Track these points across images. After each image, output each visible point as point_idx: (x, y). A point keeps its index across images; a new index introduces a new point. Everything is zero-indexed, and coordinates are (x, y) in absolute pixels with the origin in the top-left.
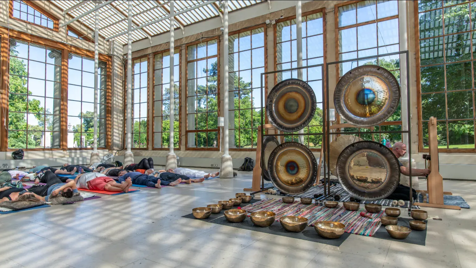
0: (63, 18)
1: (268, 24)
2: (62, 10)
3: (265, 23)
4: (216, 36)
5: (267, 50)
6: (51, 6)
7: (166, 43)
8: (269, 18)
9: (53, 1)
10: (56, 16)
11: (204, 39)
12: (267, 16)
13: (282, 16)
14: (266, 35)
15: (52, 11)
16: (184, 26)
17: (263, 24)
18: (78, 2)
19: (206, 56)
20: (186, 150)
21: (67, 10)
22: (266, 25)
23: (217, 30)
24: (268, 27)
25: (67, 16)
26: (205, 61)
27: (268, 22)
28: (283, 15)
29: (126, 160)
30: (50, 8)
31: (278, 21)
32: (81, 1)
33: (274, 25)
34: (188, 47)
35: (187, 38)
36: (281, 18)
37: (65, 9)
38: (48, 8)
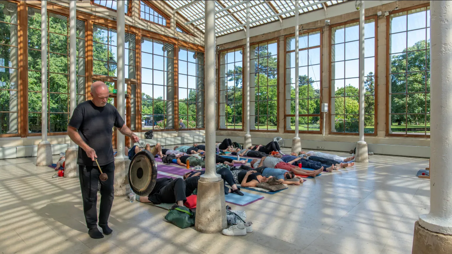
0: (173, 16)
1: (380, 16)
2: (172, 9)
3: (376, 15)
4: (318, 28)
5: (378, 40)
6: (166, 6)
7: (262, 34)
8: (380, 10)
9: (167, 2)
10: (169, 14)
11: (305, 30)
12: (379, 8)
13: (397, 8)
14: (377, 27)
15: (166, 10)
16: (283, 19)
17: (373, 15)
18: (190, 2)
19: (307, 47)
20: (284, 132)
21: (178, 9)
22: (377, 17)
23: (319, 22)
24: (380, 19)
25: (176, 15)
26: (307, 51)
27: (379, 13)
28: (397, 6)
29: (247, 141)
30: (165, 8)
31: (391, 13)
32: (193, 1)
33: (387, 16)
34: (286, 38)
35: (285, 29)
36: (396, 9)
37: (175, 8)
38: (162, 8)
